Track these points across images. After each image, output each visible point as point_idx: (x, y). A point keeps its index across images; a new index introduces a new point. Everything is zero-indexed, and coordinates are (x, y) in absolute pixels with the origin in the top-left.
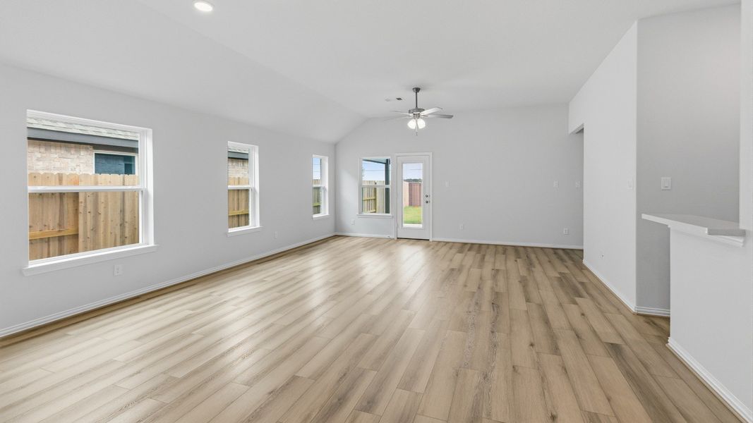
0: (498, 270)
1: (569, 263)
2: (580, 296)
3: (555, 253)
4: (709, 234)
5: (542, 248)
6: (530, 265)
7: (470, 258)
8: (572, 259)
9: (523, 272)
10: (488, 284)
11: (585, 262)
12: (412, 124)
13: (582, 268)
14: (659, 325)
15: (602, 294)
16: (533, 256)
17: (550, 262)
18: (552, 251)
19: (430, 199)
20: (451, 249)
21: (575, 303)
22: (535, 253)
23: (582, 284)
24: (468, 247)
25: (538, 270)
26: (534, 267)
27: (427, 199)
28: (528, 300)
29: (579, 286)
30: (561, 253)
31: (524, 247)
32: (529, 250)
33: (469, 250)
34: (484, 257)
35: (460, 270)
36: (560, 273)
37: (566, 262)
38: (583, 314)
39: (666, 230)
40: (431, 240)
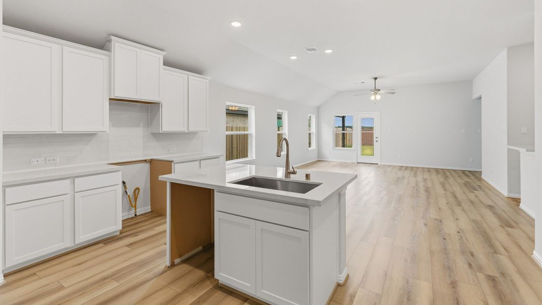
0: (426, 179)
1: (472, 177)
2: (476, 190)
3: (463, 173)
4: (527, 151)
5: (454, 170)
6: (446, 177)
7: (407, 174)
8: (474, 175)
9: (442, 180)
10: (421, 184)
11: (483, 177)
12: (373, 98)
13: (480, 179)
14: (517, 201)
15: (490, 190)
16: (448, 174)
17: (459, 176)
18: (462, 172)
19: (379, 140)
20: (393, 169)
21: (473, 192)
22: (449, 172)
23: (479, 186)
24: (405, 168)
25: (451, 180)
26: (449, 178)
27: (377, 140)
28: (445, 190)
29: (477, 187)
30: (467, 173)
31: (442, 169)
32: (446, 171)
33: (405, 169)
34: (416, 173)
35: (403, 178)
36: (466, 181)
37: (470, 176)
38: (476, 196)
39: (518, 153)
40: (379, 164)
